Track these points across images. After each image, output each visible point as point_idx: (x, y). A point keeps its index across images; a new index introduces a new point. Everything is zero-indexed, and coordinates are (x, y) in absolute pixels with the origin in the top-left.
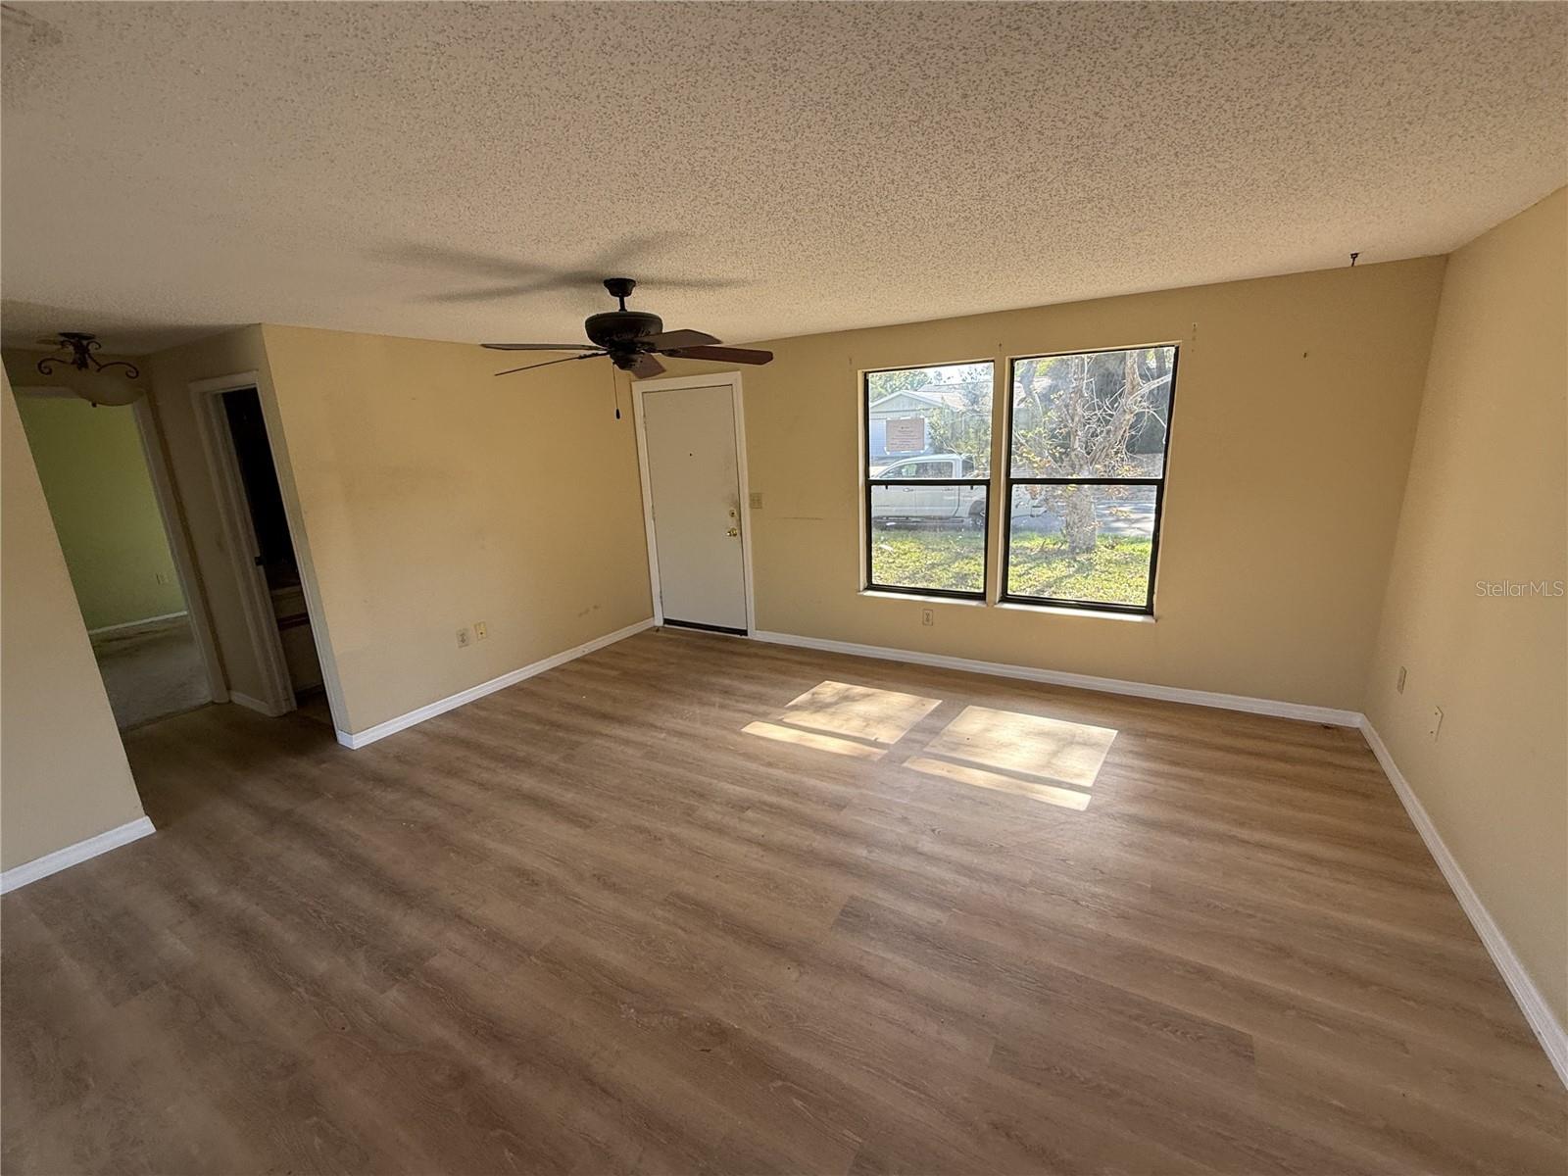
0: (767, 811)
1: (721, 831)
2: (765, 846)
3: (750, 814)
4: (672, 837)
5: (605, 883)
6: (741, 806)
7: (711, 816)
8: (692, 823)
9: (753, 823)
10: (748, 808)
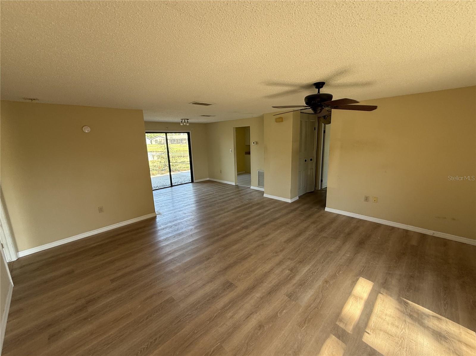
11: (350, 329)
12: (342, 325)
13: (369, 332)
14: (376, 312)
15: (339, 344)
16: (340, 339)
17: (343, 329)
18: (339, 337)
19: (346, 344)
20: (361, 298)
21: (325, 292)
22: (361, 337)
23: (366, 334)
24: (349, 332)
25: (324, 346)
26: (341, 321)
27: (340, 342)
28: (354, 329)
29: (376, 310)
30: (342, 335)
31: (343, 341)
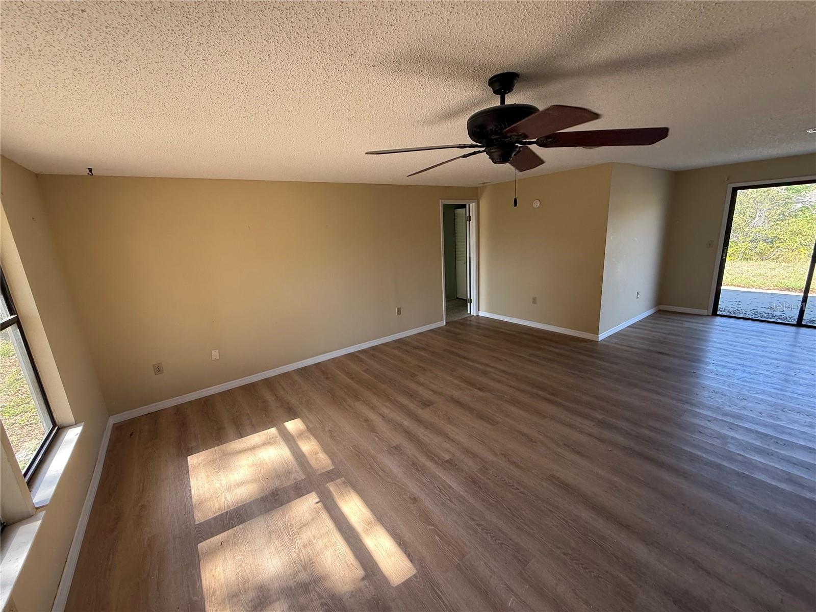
0: (436, 456)
1: (467, 451)
2: (447, 437)
3: (447, 457)
4: (495, 454)
5: (528, 437)
6: (450, 465)
7: (470, 463)
8: (483, 461)
9: (447, 451)
10: (447, 461)
11: (331, 487)
12: (339, 481)
13: (318, 505)
14: (337, 536)
15: (323, 468)
16: (326, 472)
17: (335, 480)
18: (328, 472)
19: (319, 475)
20: (366, 531)
21: (393, 488)
22: (318, 494)
23: (318, 500)
24: (328, 484)
25: (327, 457)
26: (344, 483)
27: (323, 471)
28: (329, 491)
29: (338, 538)
30: (330, 476)
31: (323, 474)
